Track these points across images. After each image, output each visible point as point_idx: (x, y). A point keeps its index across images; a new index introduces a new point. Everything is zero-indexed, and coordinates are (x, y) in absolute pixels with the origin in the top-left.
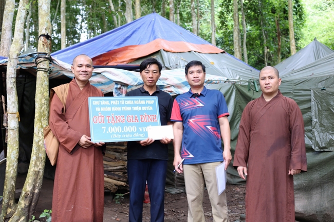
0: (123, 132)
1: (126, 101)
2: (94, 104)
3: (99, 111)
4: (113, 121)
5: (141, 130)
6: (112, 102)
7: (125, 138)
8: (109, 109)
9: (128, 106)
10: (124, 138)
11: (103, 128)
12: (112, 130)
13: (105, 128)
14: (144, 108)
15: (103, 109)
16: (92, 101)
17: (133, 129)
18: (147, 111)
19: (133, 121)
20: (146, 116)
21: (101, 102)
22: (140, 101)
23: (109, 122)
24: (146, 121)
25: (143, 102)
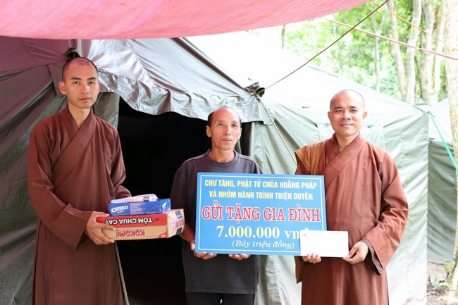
0: (254, 236)
1: (264, 182)
2: (206, 185)
3: (215, 198)
4: (238, 217)
5: (288, 236)
6: (239, 183)
7: (258, 248)
8: (233, 194)
9: (268, 190)
10: (255, 248)
11: (218, 227)
12: (234, 232)
13: (222, 227)
14: (297, 196)
15: (222, 194)
16: (204, 179)
17: (274, 232)
18: (302, 202)
19: (274, 219)
20: (299, 210)
21: (220, 181)
22: (289, 183)
23: (230, 218)
24: (300, 220)
25: (295, 185)
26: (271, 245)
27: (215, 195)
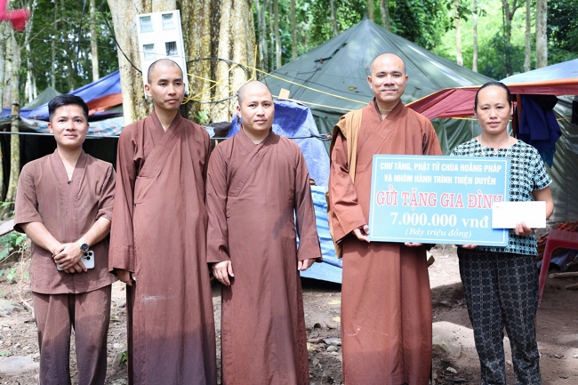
0: (429, 224)
1: (443, 165)
2: (382, 168)
3: (390, 183)
4: (414, 203)
5: (465, 224)
6: (416, 165)
8: (410, 178)
9: (447, 174)
11: (392, 214)
12: (409, 219)
13: (396, 214)
14: (479, 181)
15: (398, 178)
16: (380, 161)
17: (451, 220)
18: (484, 187)
19: (452, 206)
20: (480, 196)
21: (396, 164)
22: (471, 166)
23: (405, 204)
24: (479, 207)
25: (477, 168)
26: (447, 233)
27: (390, 180)
